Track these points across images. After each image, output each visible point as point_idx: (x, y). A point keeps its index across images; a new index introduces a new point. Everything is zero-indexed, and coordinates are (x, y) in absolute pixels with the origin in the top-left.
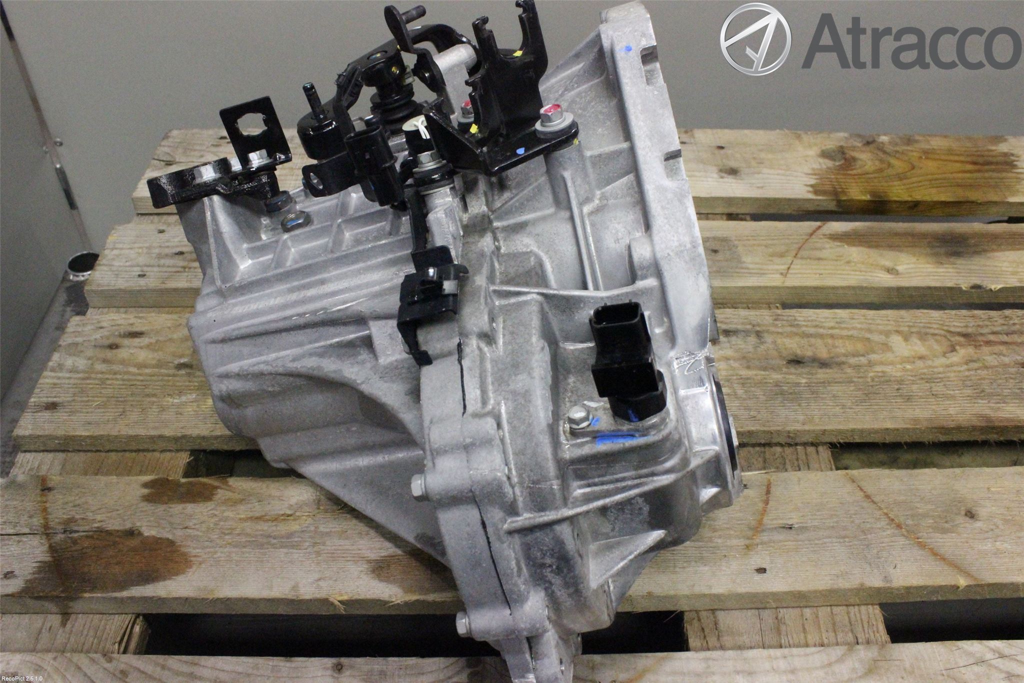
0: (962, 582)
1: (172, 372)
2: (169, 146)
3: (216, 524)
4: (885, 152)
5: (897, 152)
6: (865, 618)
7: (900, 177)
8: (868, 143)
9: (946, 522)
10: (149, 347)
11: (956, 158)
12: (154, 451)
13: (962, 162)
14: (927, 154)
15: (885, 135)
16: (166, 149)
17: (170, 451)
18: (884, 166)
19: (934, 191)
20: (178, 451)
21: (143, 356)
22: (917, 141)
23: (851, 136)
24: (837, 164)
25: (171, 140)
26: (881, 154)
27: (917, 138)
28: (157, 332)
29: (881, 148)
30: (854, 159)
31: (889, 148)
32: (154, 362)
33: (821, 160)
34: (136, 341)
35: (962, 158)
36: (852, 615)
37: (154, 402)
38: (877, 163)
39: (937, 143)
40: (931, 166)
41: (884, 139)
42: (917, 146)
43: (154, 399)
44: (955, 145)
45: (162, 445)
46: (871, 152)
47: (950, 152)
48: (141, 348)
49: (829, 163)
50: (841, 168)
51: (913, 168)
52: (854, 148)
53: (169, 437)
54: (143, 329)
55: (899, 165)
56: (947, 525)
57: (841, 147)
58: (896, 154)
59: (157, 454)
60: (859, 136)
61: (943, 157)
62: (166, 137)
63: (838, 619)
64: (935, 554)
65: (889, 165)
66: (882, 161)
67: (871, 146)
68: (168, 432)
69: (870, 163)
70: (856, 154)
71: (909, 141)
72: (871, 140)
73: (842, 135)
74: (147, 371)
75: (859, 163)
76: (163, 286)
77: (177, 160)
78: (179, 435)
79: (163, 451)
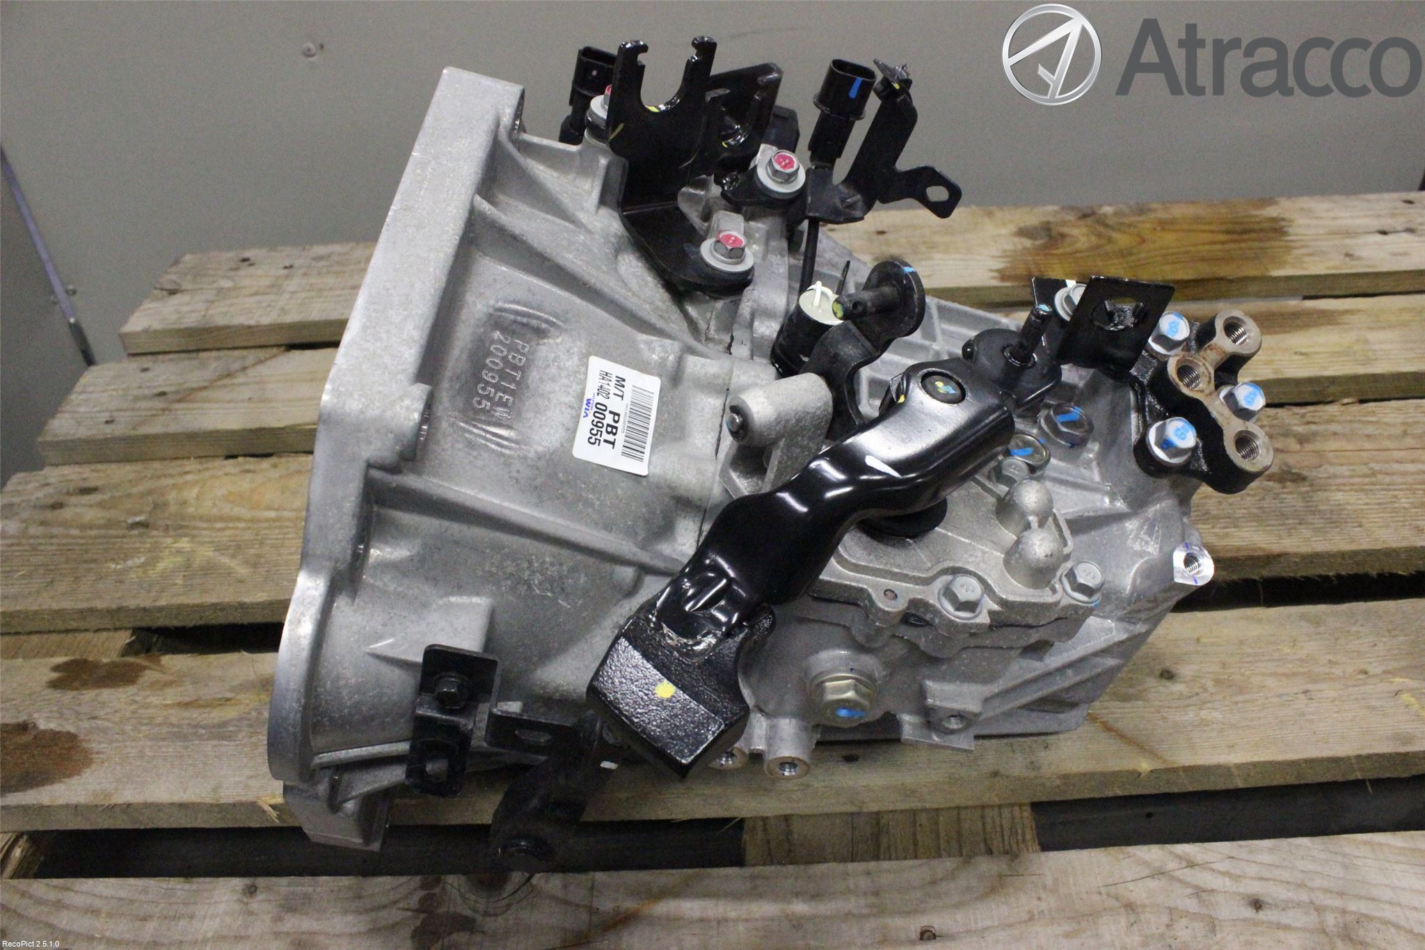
0: (1145, 766)
1: (121, 532)
2: (175, 273)
3: (133, 712)
4: (1106, 226)
5: (1122, 224)
6: (1006, 824)
7: (1123, 254)
8: (1085, 216)
9: (1131, 686)
10: (101, 505)
11: (1207, 228)
12: (86, 630)
13: (1212, 232)
14: (1165, 224)
15: (1110, 205)
16: (173, 277)
17: (105, 630)
18: (1103, 241)
19: (1168, 268)
20: (116, 629)
21: (90, 515)
22: (1150, 210)
23: (1063, 208)
24: (1038, 242)
25: (181, 265)
26: (1102, 229)
27: (1154, 206)
28: (116, 487)
29: (1102, 221)
30: (1063, 236)
31: (1110, 222)
32: (102, 522)
33: (1016, 240)
34: (86, 499)
35: (1213, 227)
36: (989, 820)
37: (92, 569)
38: (1093, 239)
39: (1178, 211)
40: (1169, 238)
41: (1108, 210)
42: (1152, 216)
43: (93, 566)
44: (1202, 211)
45: (94, 622)
46: (1087, 226)
47: (1197, 220)
48: (91, 506)
49: (1027, 243)
50: (1045, 247)
51: (1143, 241)
52: (1064, 223)
53: (102, 610)
54: (99, 483)
55: (1123, 240)
56: (1131, 691)
57: (1048, 223)
58: (1120, 228)
59: (89, 635)
60: (1072, 208)
61: (1185, 227)
62: (176, 262)
63: (966, 825)
64: (1108, 728)
65: (1110, 240)
66: (1100, 236)
67: (1089, 221)
68: (99, 604)
69: (1084, 239)
70: (1065, 230)
71: (1142, 210)
72: (1089, 211)
73: (1050, 208)
74: (93, 533)
75: (1068, 240)
76: (133, 433)
77: (183, 288)
78: (114, 606)
79: (98, 630)
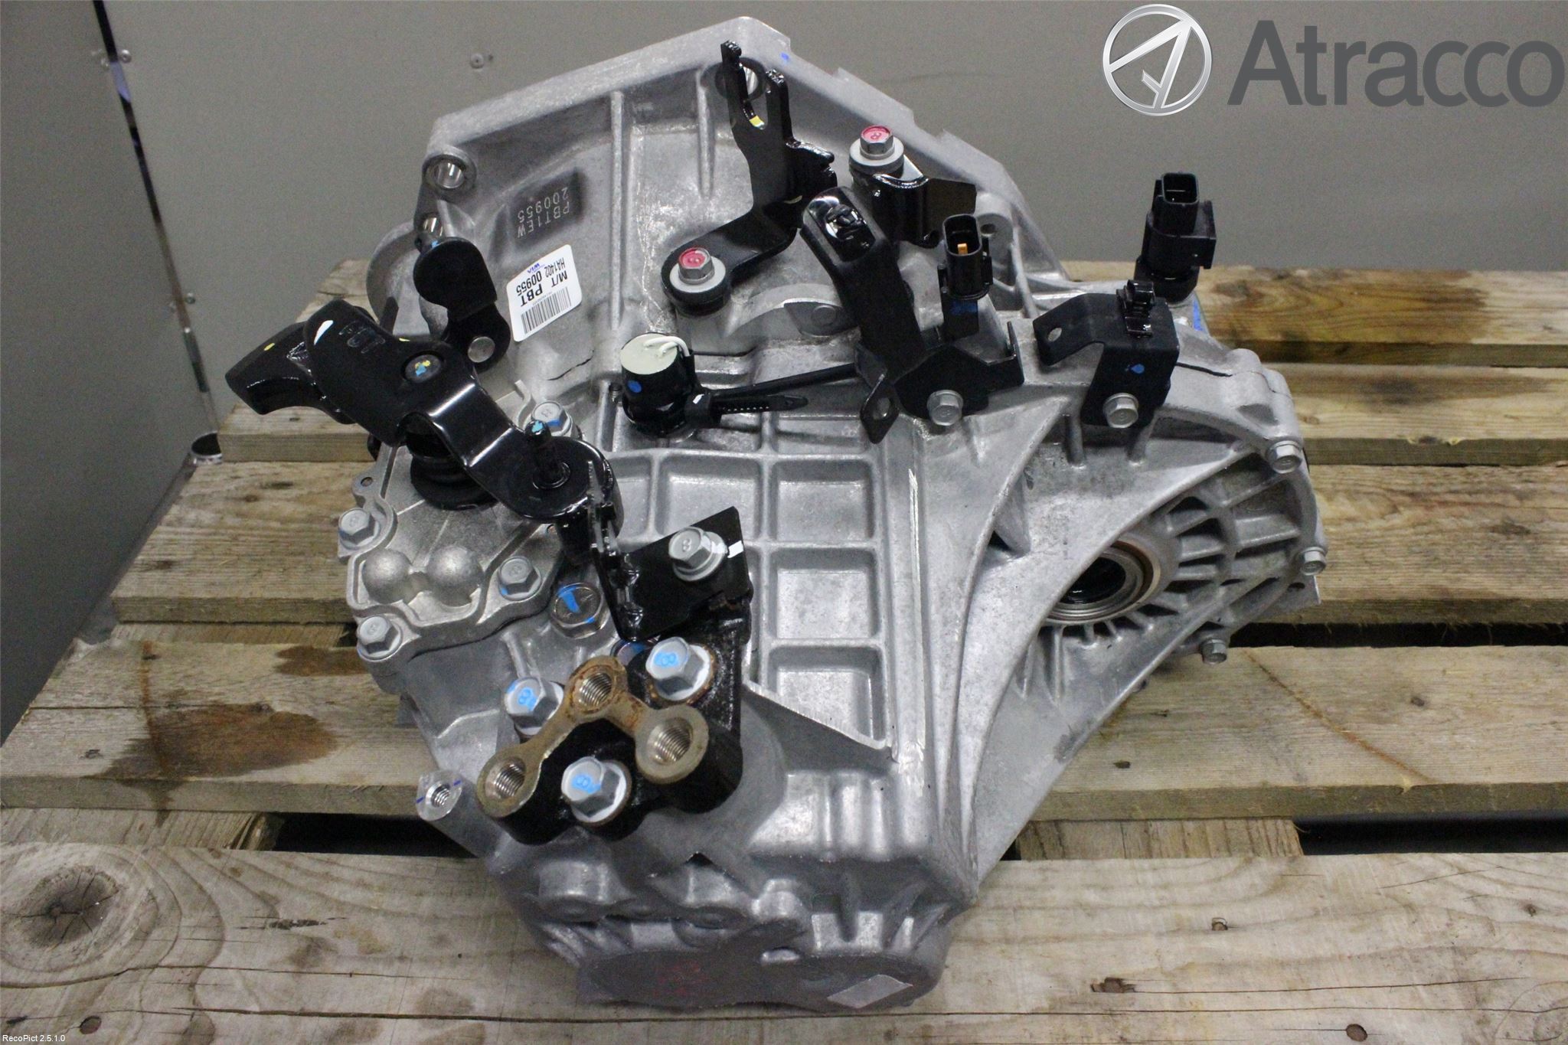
0: (1407, 782)
1: (325, 527)
2: (339, 278)
4: (1302, 287)
5: (1319, 287)
6: (1272, 834)
7: (1322, 314)
8: (1280, 278)
9: (1384, 710)
10: (298, 499)
11: (1402, 295)
12: (295, 623)
13: (1409, 299)
14: (1363, 290)
15: (1303, 268)
16: (337, 282)
17: (316, 623)
18: (1301, 302)
19: (1370, 331)
20: (328, 624)
21: (288, 509)
22: (1347, 276)
23: (1257, 269)
24: (1237, 300)
25: (342, 271)
26: (1296, 289)
27: (1348, 271)
28: (311, 483)
29: (1298, 283)
30: (1261, 295)
31: (1309, 283)
32: (303, 516)
33: (1215, 296)
34: (282, 493)
35: (1410, 295)
36: (1253, 831)
37: (300, 562)
38: (1292, 299)
39: (1372, 278)
40: (1366, 303)
41: (1302, 273)
42: (1347, 281)
43: (302, 558)
44: (1398, 280)
45: (307, 615)
46: (1285, 288)
47: (1392, 287)
48: (288, 500)
49: (1227, 300)
50: (1242, 304)
51: (1342, 304)
52: (1261, 283)
53: (316, 601)
54: (292, 479)
55: (1321, 302)
56: (1385, 715)
57: (1244, 281)
58: (1317, 290)
59: (300, 628)
60: (1267, 269)
61: (1383, 293)
62: (337, 267)
63: (1233, 835)
64: (1367, 747)
65: (1308, 302)
66: (1298, 297)
67: (1284, 282)
68: (316, 596)
69: (1282, 300)
70: (1263, 290)
71: (1336, 275)
72: (1283, 273)
73: (1245, 268)
74: (293, 526)
75: (1266, 300)
76: (323, 431)
77: (350, 293)
78: (331, 598)
79: (308, 624)
